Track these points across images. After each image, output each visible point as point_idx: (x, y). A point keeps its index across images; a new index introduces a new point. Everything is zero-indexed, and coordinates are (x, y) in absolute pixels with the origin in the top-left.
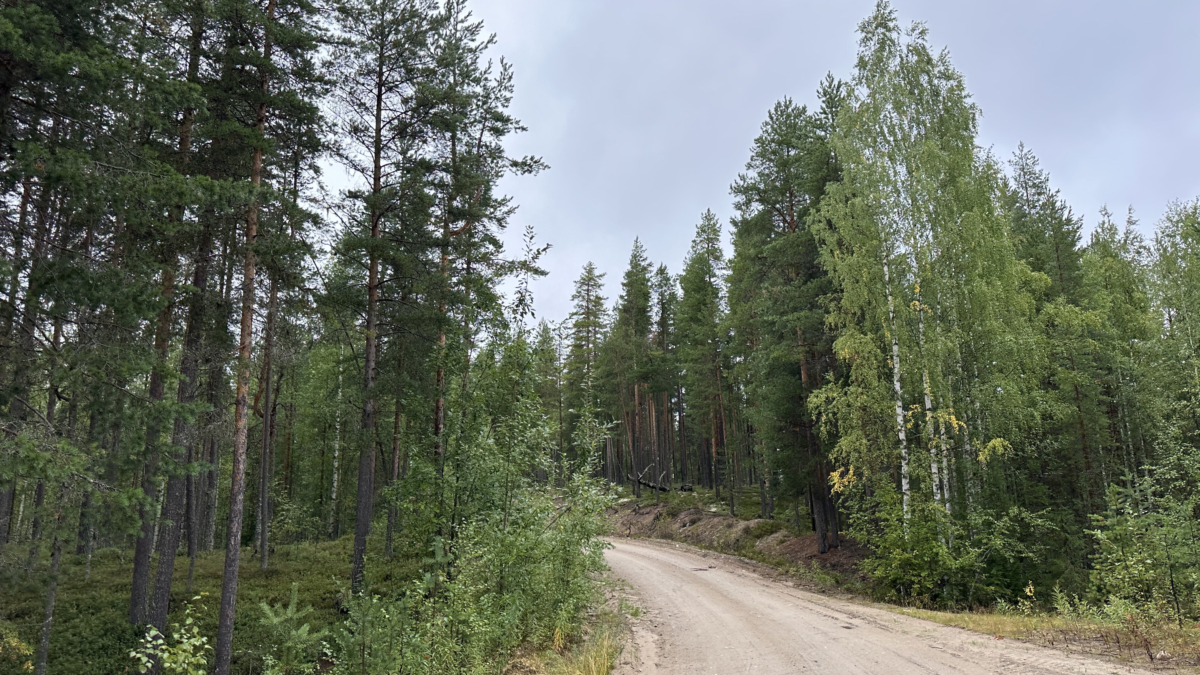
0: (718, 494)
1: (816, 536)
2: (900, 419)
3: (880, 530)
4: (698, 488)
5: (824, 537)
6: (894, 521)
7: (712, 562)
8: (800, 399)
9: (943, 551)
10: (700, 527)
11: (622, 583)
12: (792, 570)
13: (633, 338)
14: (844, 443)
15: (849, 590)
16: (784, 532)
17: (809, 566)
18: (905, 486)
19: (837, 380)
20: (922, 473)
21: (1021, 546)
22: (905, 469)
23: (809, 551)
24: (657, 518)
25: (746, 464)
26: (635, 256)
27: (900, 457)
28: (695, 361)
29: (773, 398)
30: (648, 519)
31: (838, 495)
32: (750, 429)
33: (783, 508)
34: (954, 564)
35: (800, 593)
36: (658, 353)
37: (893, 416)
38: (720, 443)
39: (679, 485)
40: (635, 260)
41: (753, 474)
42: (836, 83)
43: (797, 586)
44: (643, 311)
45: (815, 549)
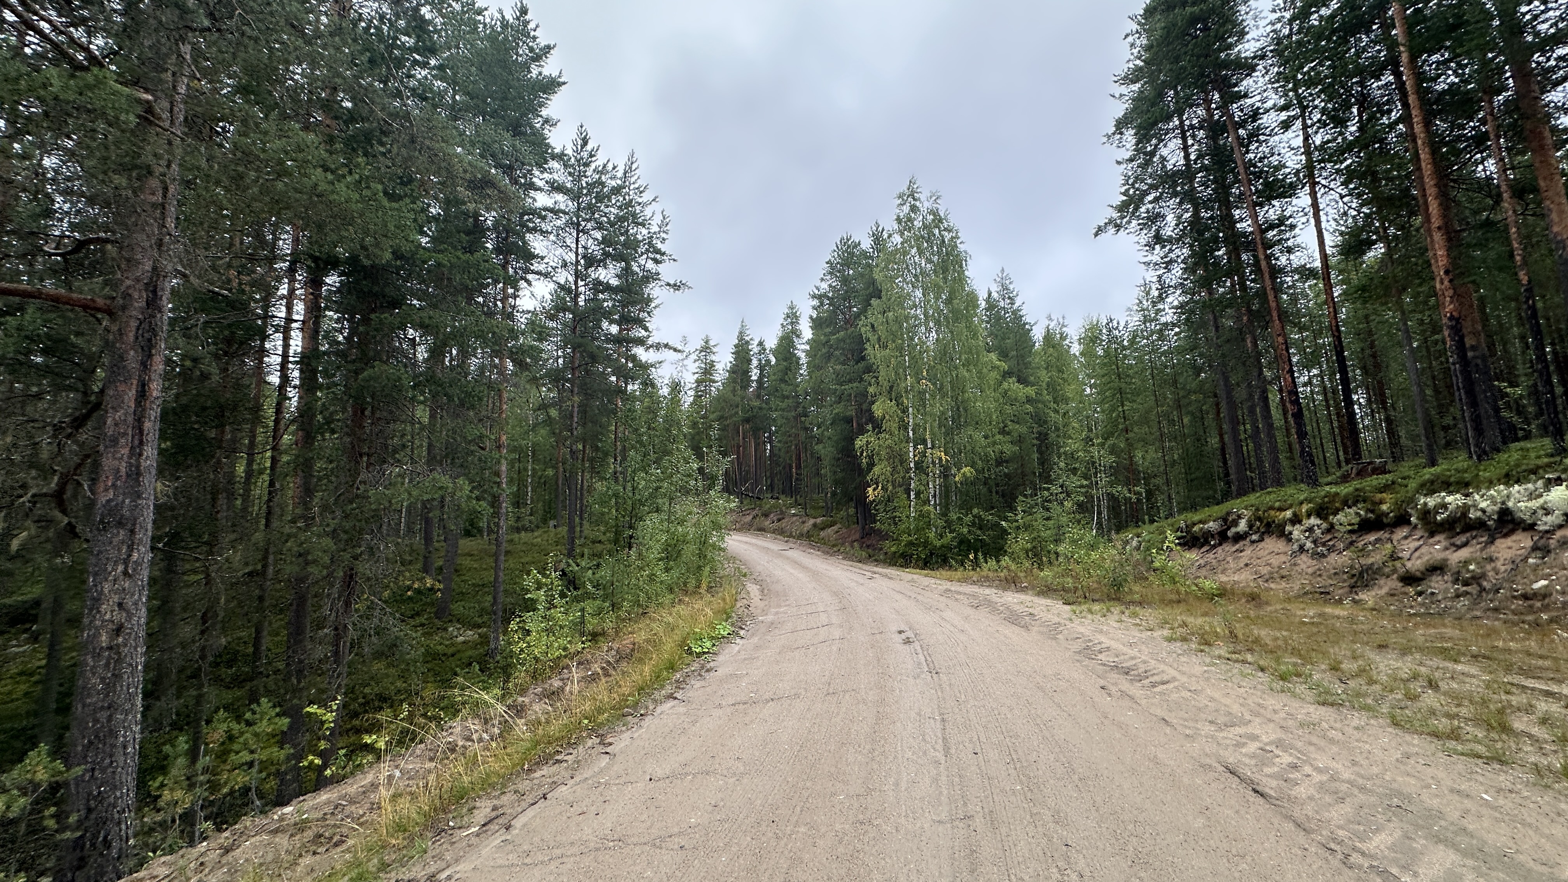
0: (796, 500)
1: (858, 528)
2: (911, 454)
3: (896, 524)
4: (782, 497)
5: (863, 528)
6: (904, 518)
7: (793, 546)
8: (852, 440)
9: (932, 535)
10: (783, 523)
11: (733, 559)
12: (842, 549)
13: (739, 392)
14: (876, 470)
15: (876, 560)
16: (839, 526)
17: (852, 547)
18: (912, 497)
19: (874, 430)
20: (923, 488)
21: (979, 532)
22: (913, 485)
23: (854, 538)
24: (754, 518)
25: (815, 481)
26: (741, 333)
27: (910, 478)
28: (783, 410)
29: (835, 438)
30: (748, 518)
31: (872, 502)
32: (819, 459)
33: (839, 510)
34: (938, 544)
35: (846, 562)
36: (756, 403)
37: (908, 452)
38: (799, 467)
39: (769, 496)
40: (741, 334)
41: (820, 488)
42: (880, 229)
43: (844, 558)
44: (746, 373)
45: (857, 536)
